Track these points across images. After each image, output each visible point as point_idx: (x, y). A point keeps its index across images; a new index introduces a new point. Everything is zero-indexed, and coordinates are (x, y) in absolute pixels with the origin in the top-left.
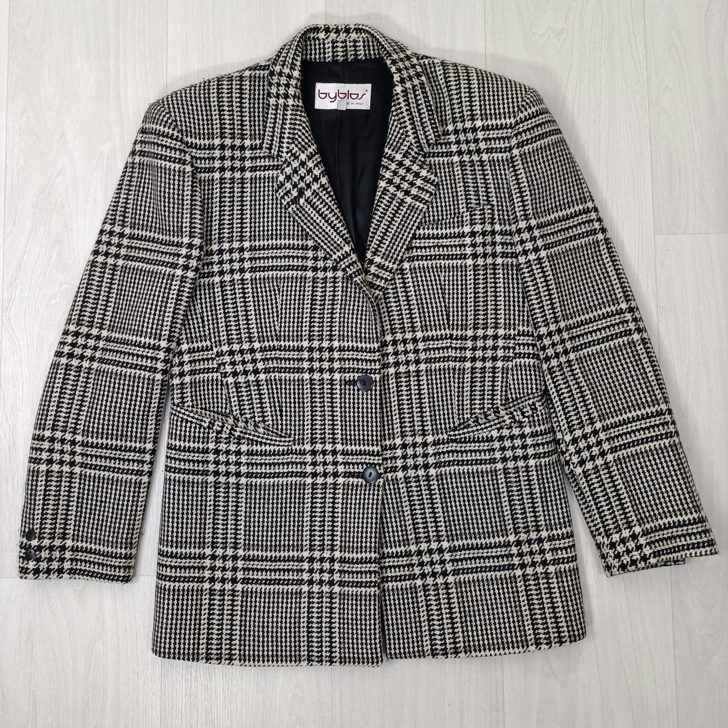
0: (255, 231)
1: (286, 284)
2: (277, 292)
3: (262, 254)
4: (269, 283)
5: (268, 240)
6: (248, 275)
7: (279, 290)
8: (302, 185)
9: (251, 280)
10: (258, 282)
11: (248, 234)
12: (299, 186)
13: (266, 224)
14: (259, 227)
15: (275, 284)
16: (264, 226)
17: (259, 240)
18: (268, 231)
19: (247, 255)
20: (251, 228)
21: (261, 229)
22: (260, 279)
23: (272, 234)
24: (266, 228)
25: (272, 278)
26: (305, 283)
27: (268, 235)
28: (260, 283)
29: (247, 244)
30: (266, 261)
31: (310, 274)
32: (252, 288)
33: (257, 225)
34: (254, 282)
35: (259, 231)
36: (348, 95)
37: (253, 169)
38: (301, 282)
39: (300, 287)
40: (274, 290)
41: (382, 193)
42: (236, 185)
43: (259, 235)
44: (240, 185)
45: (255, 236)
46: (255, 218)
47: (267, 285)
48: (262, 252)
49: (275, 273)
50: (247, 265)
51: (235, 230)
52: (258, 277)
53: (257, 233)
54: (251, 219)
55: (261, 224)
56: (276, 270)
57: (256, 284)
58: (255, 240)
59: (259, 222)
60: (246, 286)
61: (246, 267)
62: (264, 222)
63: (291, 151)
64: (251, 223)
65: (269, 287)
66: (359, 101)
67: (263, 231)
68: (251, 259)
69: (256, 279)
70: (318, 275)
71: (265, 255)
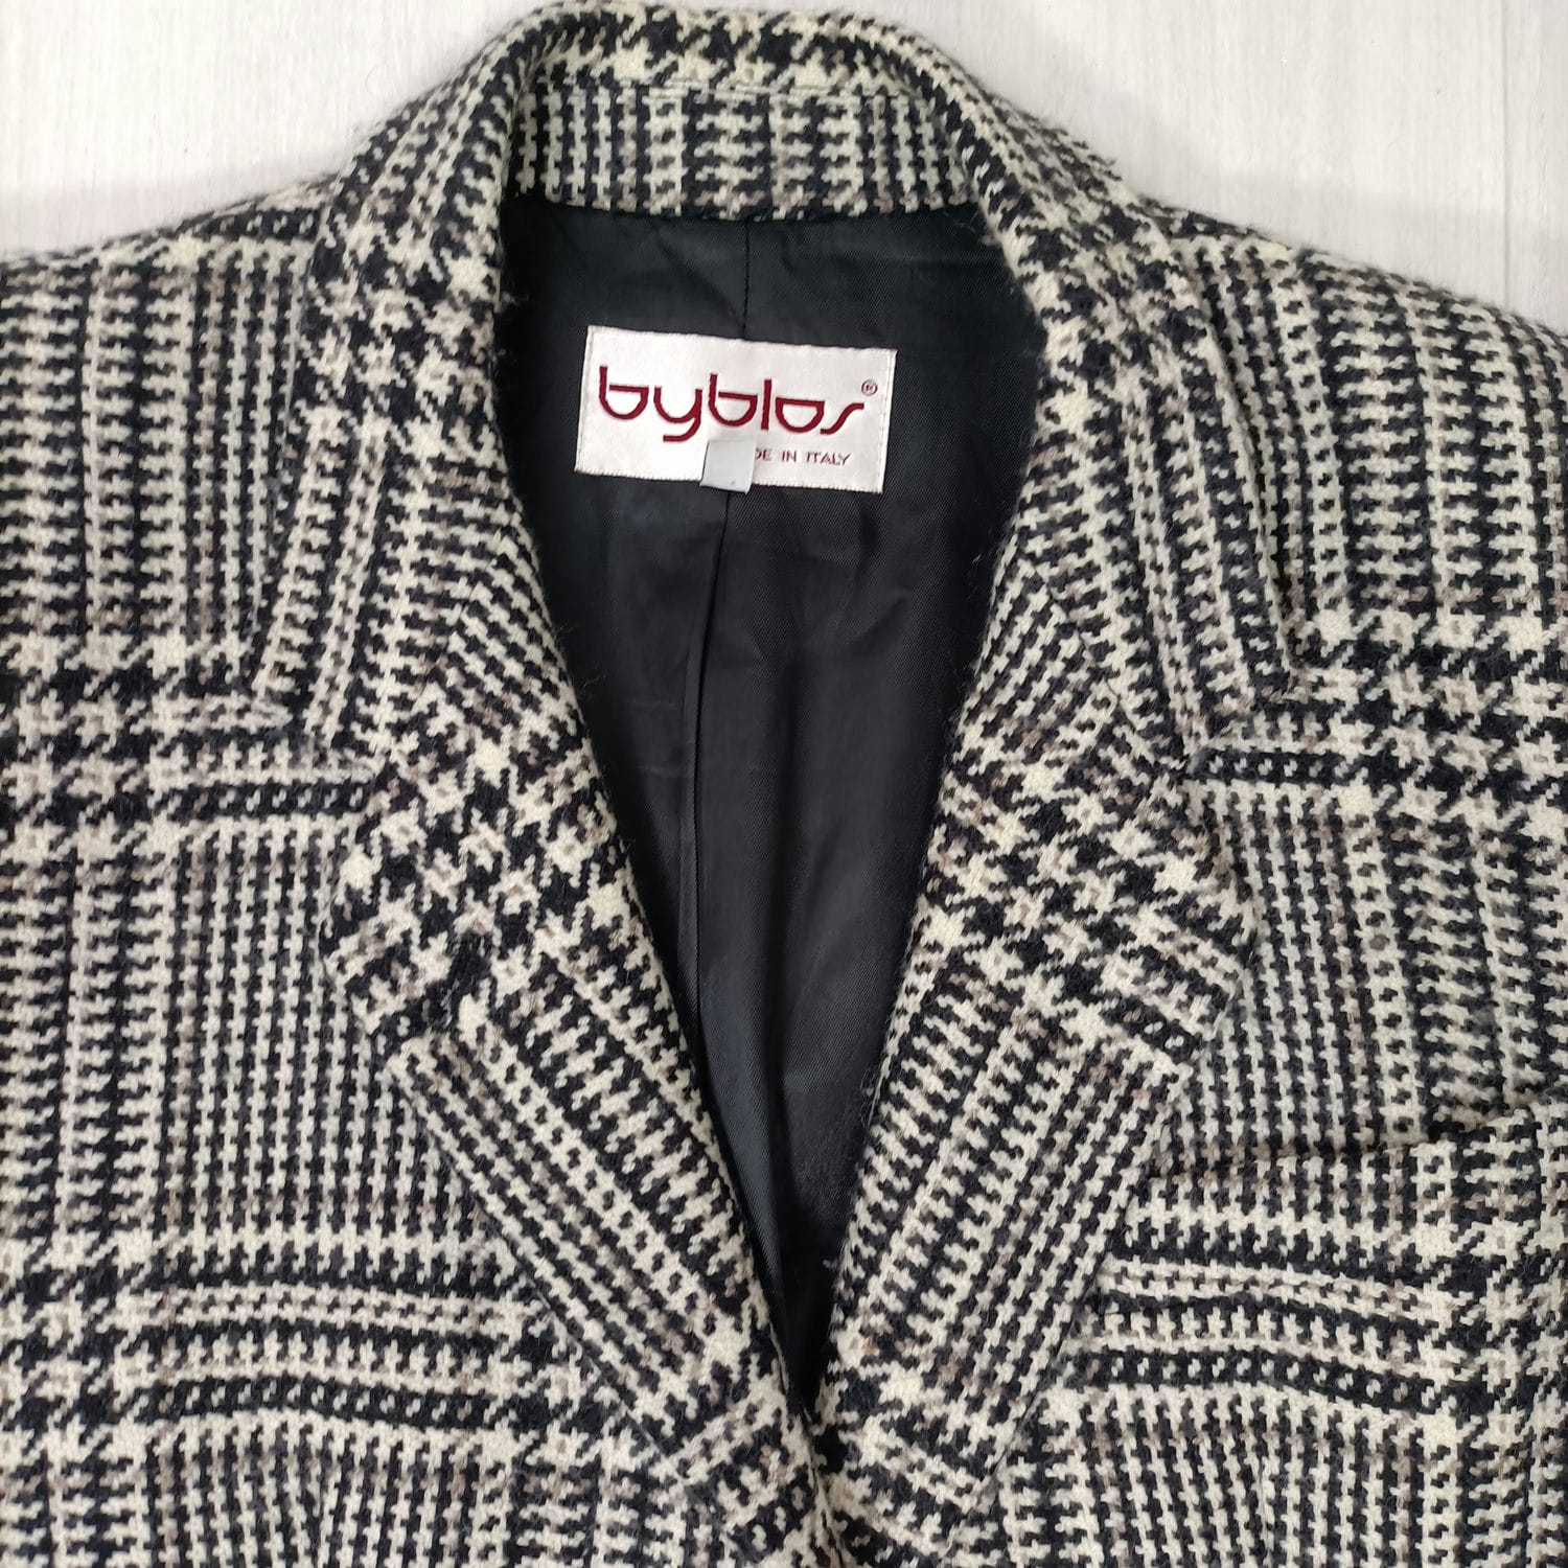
0: (188, 1170)
1: (353, 1503)
2: (301, 1541)
3: (223, 1303)
4: (256, 1480)
5: (262, 1222)
6: (129, 1439)
7: (313, 1525)
8: (477, 917)
9: (151, 1464)
10: (192, 1474)
11: (147, 1185)
12: (462, 924)
13: (256, 1128)
14: (216, 1141)
15: (293, 1486)
16: (242, 1141)
17: (212, 1222)
18: (266, 1167)
19: (131, 1312)
20: (165, 1147)
21: (229, 1153)
22: (204, 1457)
23: (289, 1191)
24: (255, 1153)
25: (280, 1451)
26: (468, 1500)
27: (264, 1193)
28: (204, 1484)
29: (134, 1248)
30: (247, 1347)
31: (499, 1445)
32: (154, 1518)
33: (205, 1129)
34: (164, 1479)
35: (215, 1168)
36: (765, 406)
37: (197, 804)
38: (443, 1500)
39: (439, 1526)
40: (286, 1528)
41: (943, 985)
42: (83, 901)
43: (213, 1192)
44: (109, 902)
45: (187, 1195)
46: (195, 1093)
47: (244, 1492)
48: (227, 1292)
49: (295, 1419)
50: (129, 1374)
51: (67, 1162)
52: (190, 1447)
53: (201, 1182)
54: (168, 1095)
55: (230, 1128)
56: (303, 1404)
57: (179, 1489)
58: (186, 1222)
59: (218, 1116)
60: (113, 1506)
61: (125, 1385)
62: (243, 1116)
63: (419, 723)
64: (166, 1119)
65: (258, 1503)
66: (827, 445)
67: (240, 1167)
68: (154, 1339)
69: (177, 1459)
70: (548, 1453)
71: (242, 1314)
